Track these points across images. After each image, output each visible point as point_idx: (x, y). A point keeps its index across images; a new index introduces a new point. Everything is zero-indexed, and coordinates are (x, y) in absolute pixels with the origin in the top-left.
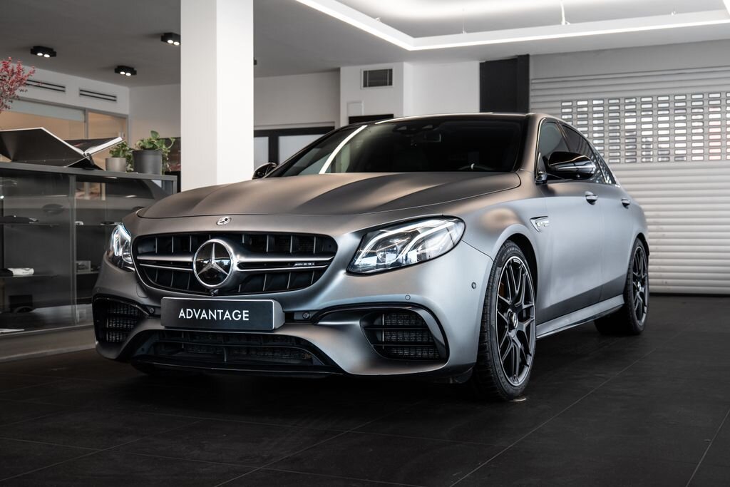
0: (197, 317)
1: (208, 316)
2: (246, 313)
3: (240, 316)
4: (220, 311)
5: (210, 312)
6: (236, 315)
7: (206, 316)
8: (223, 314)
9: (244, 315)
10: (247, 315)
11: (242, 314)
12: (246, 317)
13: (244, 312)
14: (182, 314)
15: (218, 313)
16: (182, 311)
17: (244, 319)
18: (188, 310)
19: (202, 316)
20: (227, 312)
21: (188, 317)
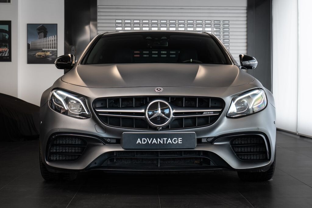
0: (150, 142)
1: (157, 142)
2: (180, 140)
3: (177, 141)
4: (165, 139)
5: (159, 140)
6: (175, 141)
7: (156, 142)
8: (167, 141)
9: (179, 141)
10: (181, 141)
11: (178, 140)
12: (180, 142)
13: (179, 139)
14: (139, 141)
15: (164, 140)
16: (139, 139)
17: (179, 143)
18: (143, 139)
19: (153, 142)
20: (169, 139)
21: (143, 143)
